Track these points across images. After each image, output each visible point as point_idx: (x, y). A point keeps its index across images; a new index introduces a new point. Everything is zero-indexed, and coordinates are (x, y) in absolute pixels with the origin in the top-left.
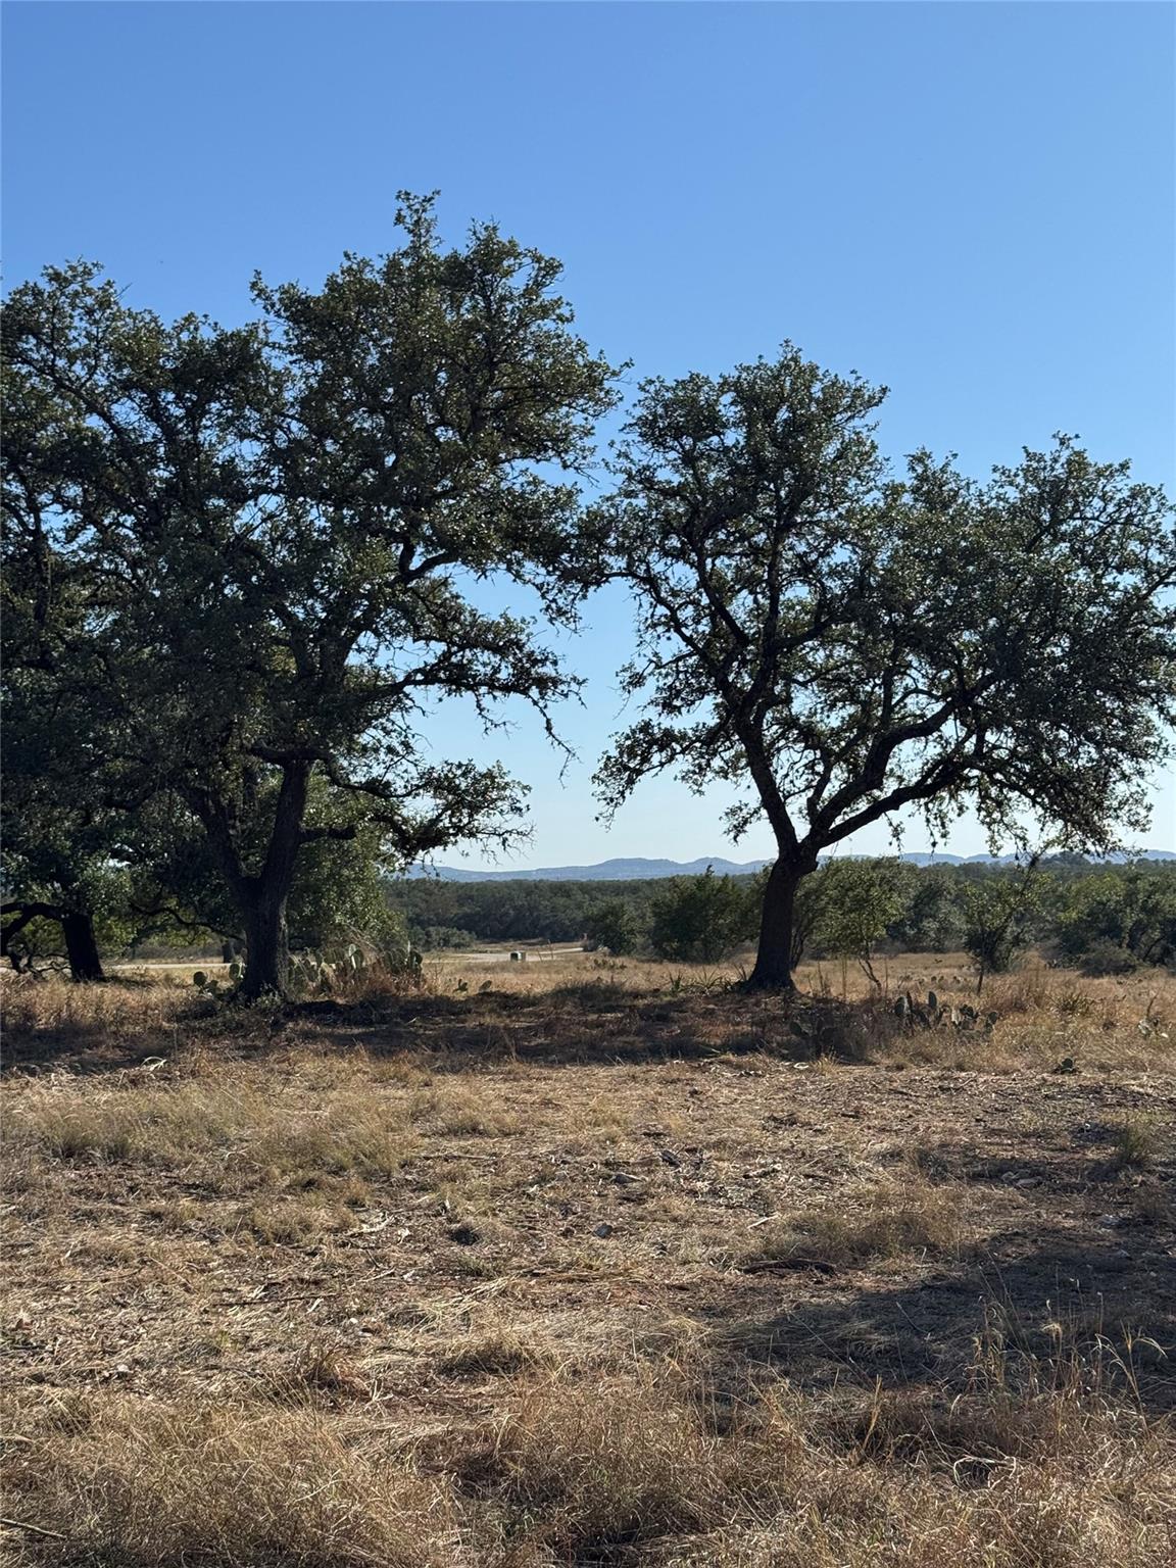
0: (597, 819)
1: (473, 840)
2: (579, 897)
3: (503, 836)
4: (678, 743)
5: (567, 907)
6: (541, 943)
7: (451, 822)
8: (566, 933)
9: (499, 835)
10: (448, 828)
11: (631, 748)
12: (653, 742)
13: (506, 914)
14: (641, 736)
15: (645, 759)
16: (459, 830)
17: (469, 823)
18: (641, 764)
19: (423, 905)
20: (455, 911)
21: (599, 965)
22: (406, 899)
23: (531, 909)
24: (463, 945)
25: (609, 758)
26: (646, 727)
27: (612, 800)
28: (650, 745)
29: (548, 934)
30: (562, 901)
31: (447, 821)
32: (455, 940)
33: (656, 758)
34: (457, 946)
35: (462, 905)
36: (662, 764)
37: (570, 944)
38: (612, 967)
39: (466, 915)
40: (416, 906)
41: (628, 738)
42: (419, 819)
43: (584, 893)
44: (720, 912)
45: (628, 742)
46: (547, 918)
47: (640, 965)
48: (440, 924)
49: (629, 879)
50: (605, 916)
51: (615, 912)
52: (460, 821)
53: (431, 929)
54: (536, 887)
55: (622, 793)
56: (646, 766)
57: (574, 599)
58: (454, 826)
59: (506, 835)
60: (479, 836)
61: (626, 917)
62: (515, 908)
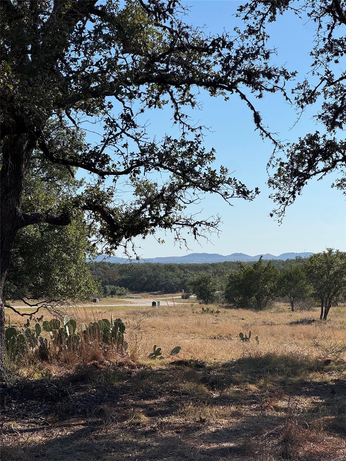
0: (271, 215)
1: (168, 230)
2: (179, 271)
3: (194, 226)
4: (340, 152)
5: (173, 277)
6: (160, 294)
7: (150, 214)
8: (172, 289)
9: (190, 225)
10: (148, 219)
11: (300, 156)
12: (317, 152)
13: (143, 279)
14: (308, 147)
15: (312, 165)
16: (158, 221)
17: (165, 215)
18: (308, 170)
19: (103, 275)
20: (118, 277)
21: (205, 311)
22: (94, 271)
23: (155, 277)
24: (122, 294)
25: (282, 164)
26: (312, 139)
27: (284, 199)
28: (315, 153)
29: (163, 290)
30: (170, 273)
31: (147, 213)
32: (118, 292)
33: (321, 165)
34: (120, 295)
35: (121, 275)
36: (325, 170)
37: (174, 294)
38: (212, 312)
39: (123, 280)
40: (99, 275)
41: (297, 148)
42: (124, 210)
43: (181, 270)
44: (266, 281)
45: (298, 151)
46: (164, 281)
47: (227, 310)
48: (111, 284)
49: (200, 263)
50: (199, 283)
51: (205, 280)
52: (158, 213)
53: (107, 286)
54: (158, 266)
55: (293, 193)
56: (311, 172)
57: (263, 19)
58: (153, 217)
59: (196, 226)
60: (174, 226)
61: (211, 283)
62: (147, 276)
